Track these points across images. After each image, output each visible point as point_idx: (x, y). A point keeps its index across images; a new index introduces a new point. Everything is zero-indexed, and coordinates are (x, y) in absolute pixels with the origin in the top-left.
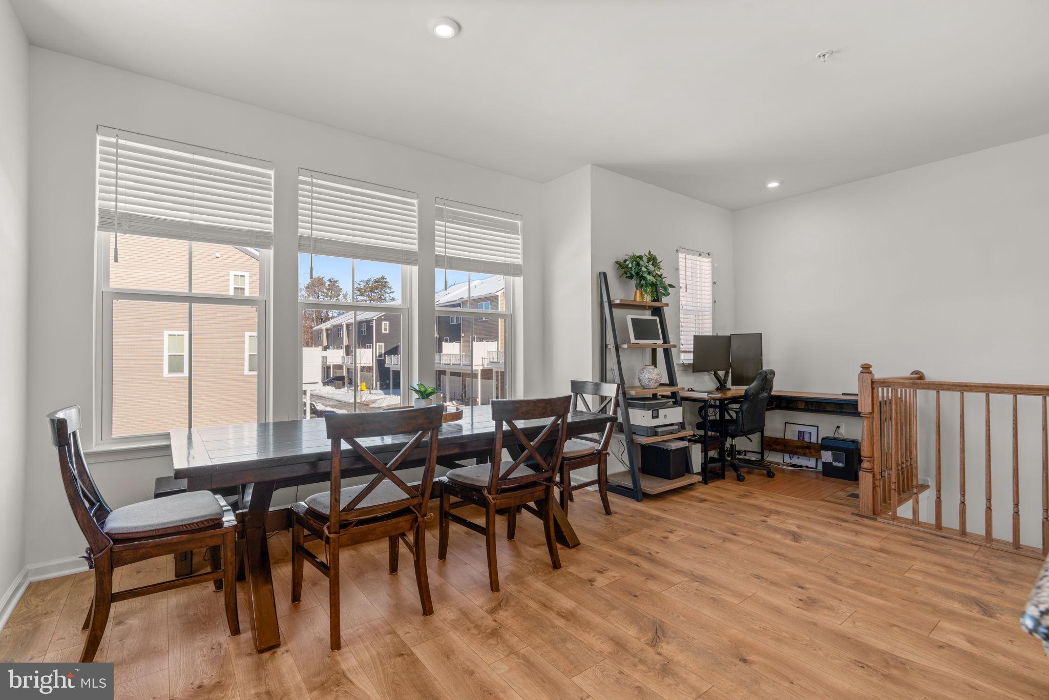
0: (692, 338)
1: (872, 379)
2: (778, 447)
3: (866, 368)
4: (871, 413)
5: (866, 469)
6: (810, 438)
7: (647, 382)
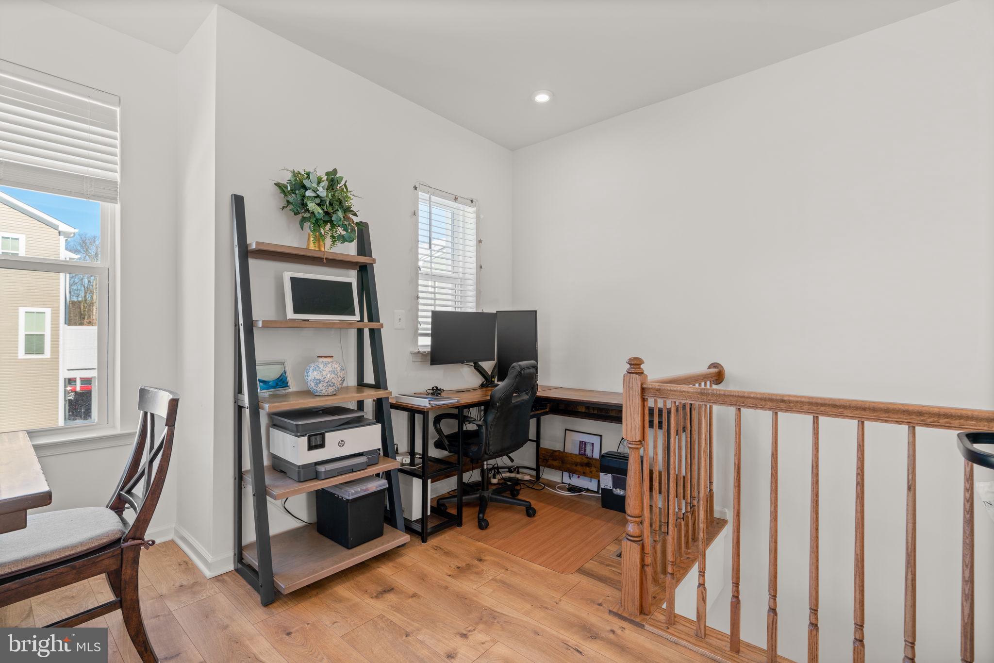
0: (430, 314)
1: (642, 384)
2: (555, 463)
3: (635, 365)
4: (640, 441)
5: (632, 536)
6: (593, 451)
7: (313, 384)
